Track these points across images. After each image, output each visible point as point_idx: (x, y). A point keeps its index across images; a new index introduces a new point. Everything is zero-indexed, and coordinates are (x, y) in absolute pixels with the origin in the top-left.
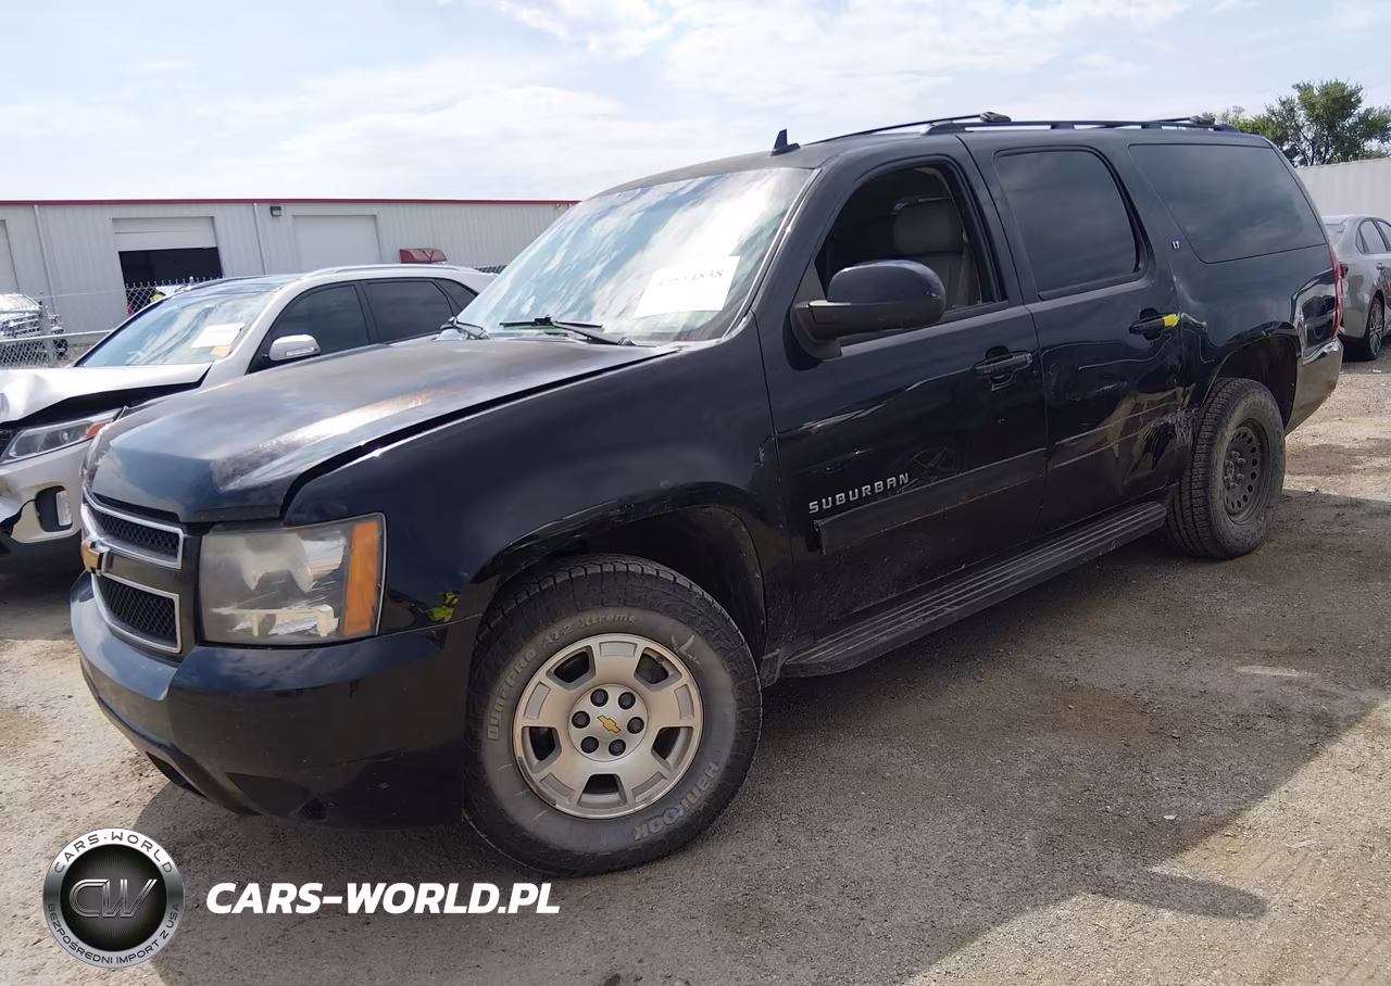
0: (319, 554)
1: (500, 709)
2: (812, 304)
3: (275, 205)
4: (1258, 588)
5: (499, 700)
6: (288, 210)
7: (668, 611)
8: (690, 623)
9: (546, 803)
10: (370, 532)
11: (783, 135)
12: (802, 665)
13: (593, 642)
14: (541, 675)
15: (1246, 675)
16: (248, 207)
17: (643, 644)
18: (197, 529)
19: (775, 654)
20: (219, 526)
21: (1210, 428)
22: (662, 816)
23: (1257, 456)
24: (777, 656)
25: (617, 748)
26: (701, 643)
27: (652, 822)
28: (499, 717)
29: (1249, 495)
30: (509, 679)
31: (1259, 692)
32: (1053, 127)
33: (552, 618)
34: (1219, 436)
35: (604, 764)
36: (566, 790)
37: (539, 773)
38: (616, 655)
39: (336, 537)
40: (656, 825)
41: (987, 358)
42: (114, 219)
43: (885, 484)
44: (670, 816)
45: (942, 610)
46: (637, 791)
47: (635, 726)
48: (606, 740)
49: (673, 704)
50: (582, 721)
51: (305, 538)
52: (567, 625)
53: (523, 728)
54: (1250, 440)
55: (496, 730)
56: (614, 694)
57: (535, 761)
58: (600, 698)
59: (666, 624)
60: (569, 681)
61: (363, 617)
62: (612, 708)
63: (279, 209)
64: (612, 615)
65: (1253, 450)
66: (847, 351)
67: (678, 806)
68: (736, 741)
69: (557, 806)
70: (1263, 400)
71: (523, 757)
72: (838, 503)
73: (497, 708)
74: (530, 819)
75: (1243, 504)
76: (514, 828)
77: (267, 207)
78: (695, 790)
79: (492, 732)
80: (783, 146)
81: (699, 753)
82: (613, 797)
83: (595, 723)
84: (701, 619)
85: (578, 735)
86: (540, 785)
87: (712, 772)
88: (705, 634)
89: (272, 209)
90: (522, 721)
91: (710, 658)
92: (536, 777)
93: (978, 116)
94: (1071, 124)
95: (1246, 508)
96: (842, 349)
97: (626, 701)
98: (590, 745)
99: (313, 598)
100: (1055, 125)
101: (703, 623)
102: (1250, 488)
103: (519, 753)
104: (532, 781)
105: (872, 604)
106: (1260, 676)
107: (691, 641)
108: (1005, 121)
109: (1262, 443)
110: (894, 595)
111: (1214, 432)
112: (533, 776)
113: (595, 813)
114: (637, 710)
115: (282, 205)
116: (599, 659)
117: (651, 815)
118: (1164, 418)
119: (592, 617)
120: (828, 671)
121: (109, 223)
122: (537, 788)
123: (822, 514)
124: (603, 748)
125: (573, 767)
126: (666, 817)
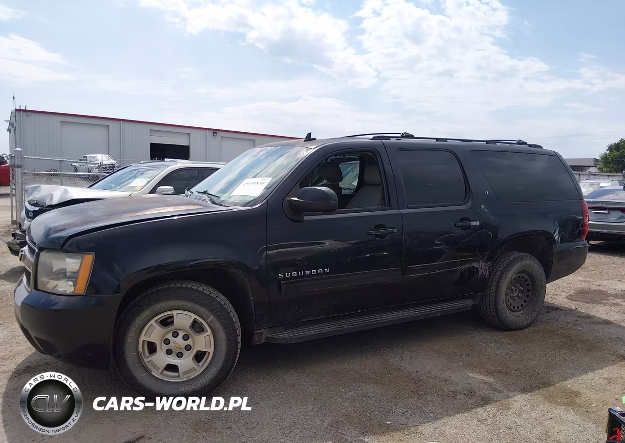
0: (72, 263)
1: (134, 331)
2: (292, 199)
3: (215, 132)
4: (510, 344)
5: (133, 328)
6: (220, 134)
7: (202, 305)
8: (212, 311)
9: (148, 371)
10: (89, 258)
11: (309, 134)
12: (273, 338)
13: (174, 313)
14: (152, 322)
15: (470, 377)
16: (204, 131)
17: (194, 316)
18: (41, 249)
19: (261, 331)
20: (46, 250)
21: (501, 272)
22: (191, 384)
23: (530, 287)
24: (262, 332)
25: (179, 355)
26: (215, 319)
27: (187, 386)
28: (133, 334)
29: (524, 304)
30: (139, 321)
31: (469, 384)
32: (437, 141)
33: (158, 301)
34: (504, 276)
35: (173, 360)
36: (156, 367)
37: (148, 359)
38: (183, 319)
39: (79, 259)
40: (188, 388)
41: (374, 228)
42: (151, 130)
43: (317, 271)
44: (194, 385)
45: (343, 327)
46: (185, 373)
47: (188, 348)
48: (175, 351)
49: (204, 342)
50: (167, 342)
51: (68, 257)
52: (163, 304)
53: (144, 341)
54: (526, 280)
55: (131, 339)
56: (181, 334)
57: (147, 354)
58: (176, 335)
59: (202, 310)
60: (164, 326)
61: (82, 287)
62: (179, 340)
63: (216, 133)
64: (181, 303)
65: (528, 285)
66: (306, 218)
67: (198, 382)
68: (224, 360)
69: (152, 373)
70: (532, 264)
71: (142, 351)
72: (293, 276)
73: (132, 331)
74: (139, 375)
75: (520, 308)
76: (133, 378)
77: (211, 132)
78: (206, 377)
79: (130, 339)
80: (309, 138)
81: (210, 363)
82: (176, 374)
83: (172, 344)
84: (217, 310)
85: (165, 347)
86: (147, 363)
87: (214, 371)
88: (217, 317)
89: (213, 133)
90: (143, 338)
91: (218, 326)
92: (146, 360)
93: (400, 134)
94: (446, 140)
95: (522, 310)
96: (304, 217)
97: (186, 338)
98: (169, 352)
99: (69, 278)
100: (437, 140)
101: (217, 312)
102: (525, 301)
103: (140, 350)
104: (144, 363)
105: (311, 319)
106: (476, 378)
107: (211, 318)
108: (412, 137)
109: (533, 282)
110: (323, 317)
111: (502, 274)
112: (145, 359)
113: (166, 378)
114: (189, 342)
115: (217, 132)
116: (176, 320)
117: (187, 384)
118: (472, 264)
119: (173, 303)
120: (283, 342)
121: (149, 131)
122: (145, 364)
123: (285, 278)
124: (174, 354)
125: (161, 359)
126: (193, 385)
